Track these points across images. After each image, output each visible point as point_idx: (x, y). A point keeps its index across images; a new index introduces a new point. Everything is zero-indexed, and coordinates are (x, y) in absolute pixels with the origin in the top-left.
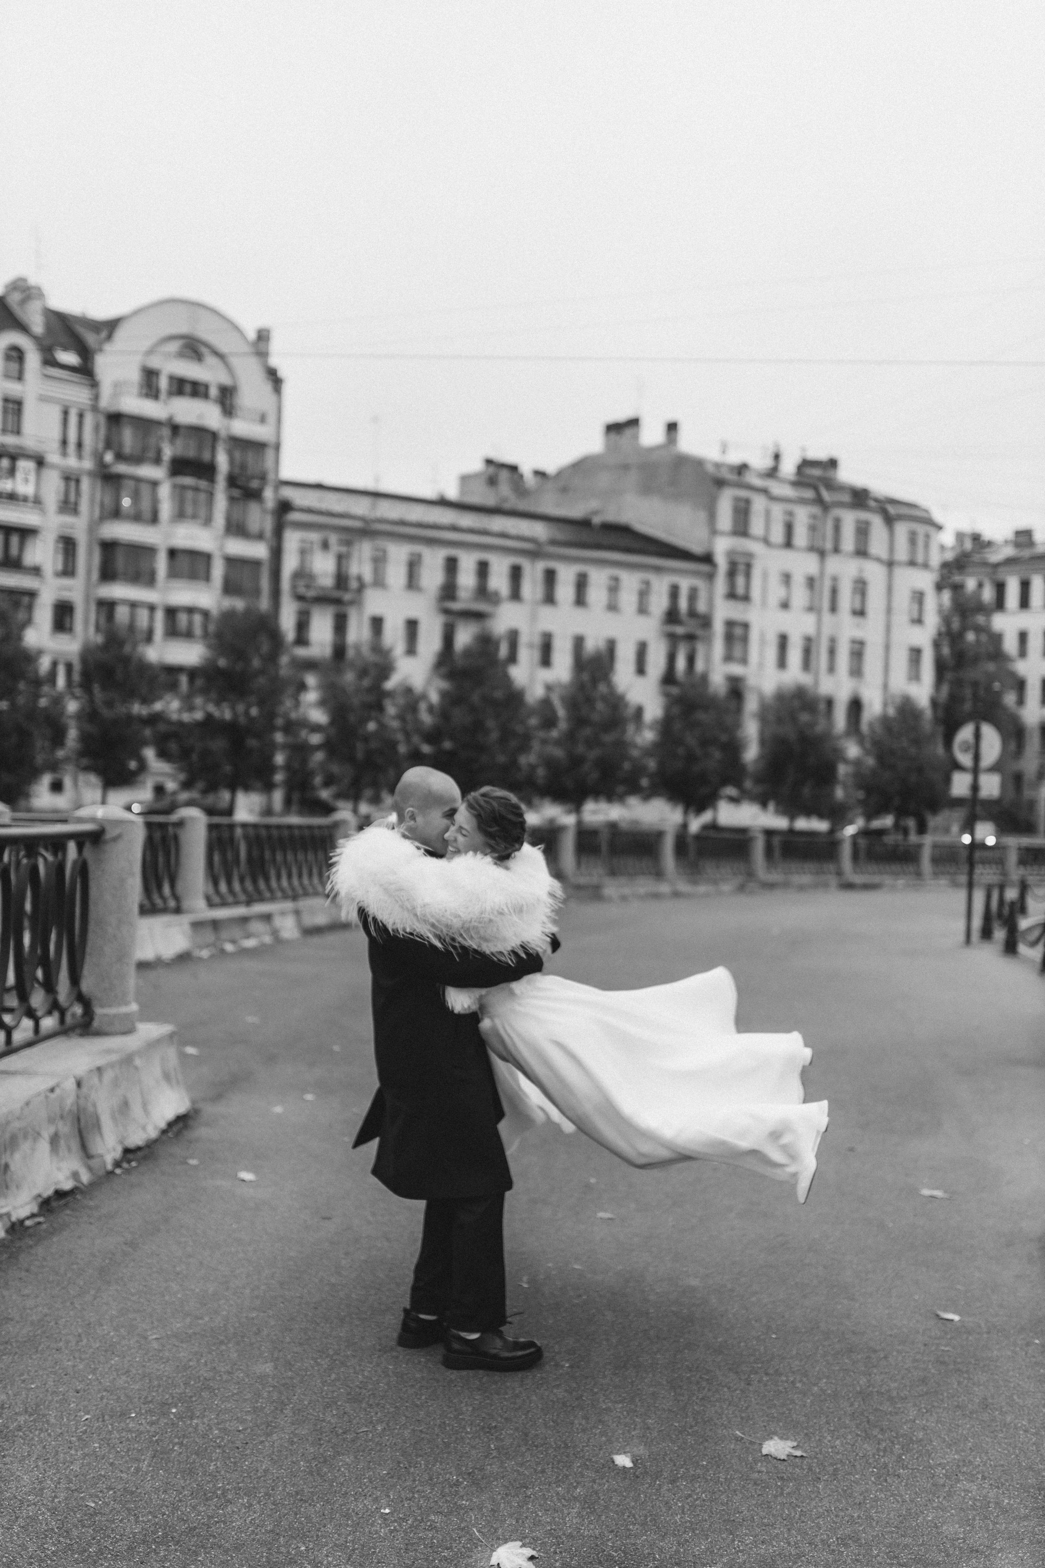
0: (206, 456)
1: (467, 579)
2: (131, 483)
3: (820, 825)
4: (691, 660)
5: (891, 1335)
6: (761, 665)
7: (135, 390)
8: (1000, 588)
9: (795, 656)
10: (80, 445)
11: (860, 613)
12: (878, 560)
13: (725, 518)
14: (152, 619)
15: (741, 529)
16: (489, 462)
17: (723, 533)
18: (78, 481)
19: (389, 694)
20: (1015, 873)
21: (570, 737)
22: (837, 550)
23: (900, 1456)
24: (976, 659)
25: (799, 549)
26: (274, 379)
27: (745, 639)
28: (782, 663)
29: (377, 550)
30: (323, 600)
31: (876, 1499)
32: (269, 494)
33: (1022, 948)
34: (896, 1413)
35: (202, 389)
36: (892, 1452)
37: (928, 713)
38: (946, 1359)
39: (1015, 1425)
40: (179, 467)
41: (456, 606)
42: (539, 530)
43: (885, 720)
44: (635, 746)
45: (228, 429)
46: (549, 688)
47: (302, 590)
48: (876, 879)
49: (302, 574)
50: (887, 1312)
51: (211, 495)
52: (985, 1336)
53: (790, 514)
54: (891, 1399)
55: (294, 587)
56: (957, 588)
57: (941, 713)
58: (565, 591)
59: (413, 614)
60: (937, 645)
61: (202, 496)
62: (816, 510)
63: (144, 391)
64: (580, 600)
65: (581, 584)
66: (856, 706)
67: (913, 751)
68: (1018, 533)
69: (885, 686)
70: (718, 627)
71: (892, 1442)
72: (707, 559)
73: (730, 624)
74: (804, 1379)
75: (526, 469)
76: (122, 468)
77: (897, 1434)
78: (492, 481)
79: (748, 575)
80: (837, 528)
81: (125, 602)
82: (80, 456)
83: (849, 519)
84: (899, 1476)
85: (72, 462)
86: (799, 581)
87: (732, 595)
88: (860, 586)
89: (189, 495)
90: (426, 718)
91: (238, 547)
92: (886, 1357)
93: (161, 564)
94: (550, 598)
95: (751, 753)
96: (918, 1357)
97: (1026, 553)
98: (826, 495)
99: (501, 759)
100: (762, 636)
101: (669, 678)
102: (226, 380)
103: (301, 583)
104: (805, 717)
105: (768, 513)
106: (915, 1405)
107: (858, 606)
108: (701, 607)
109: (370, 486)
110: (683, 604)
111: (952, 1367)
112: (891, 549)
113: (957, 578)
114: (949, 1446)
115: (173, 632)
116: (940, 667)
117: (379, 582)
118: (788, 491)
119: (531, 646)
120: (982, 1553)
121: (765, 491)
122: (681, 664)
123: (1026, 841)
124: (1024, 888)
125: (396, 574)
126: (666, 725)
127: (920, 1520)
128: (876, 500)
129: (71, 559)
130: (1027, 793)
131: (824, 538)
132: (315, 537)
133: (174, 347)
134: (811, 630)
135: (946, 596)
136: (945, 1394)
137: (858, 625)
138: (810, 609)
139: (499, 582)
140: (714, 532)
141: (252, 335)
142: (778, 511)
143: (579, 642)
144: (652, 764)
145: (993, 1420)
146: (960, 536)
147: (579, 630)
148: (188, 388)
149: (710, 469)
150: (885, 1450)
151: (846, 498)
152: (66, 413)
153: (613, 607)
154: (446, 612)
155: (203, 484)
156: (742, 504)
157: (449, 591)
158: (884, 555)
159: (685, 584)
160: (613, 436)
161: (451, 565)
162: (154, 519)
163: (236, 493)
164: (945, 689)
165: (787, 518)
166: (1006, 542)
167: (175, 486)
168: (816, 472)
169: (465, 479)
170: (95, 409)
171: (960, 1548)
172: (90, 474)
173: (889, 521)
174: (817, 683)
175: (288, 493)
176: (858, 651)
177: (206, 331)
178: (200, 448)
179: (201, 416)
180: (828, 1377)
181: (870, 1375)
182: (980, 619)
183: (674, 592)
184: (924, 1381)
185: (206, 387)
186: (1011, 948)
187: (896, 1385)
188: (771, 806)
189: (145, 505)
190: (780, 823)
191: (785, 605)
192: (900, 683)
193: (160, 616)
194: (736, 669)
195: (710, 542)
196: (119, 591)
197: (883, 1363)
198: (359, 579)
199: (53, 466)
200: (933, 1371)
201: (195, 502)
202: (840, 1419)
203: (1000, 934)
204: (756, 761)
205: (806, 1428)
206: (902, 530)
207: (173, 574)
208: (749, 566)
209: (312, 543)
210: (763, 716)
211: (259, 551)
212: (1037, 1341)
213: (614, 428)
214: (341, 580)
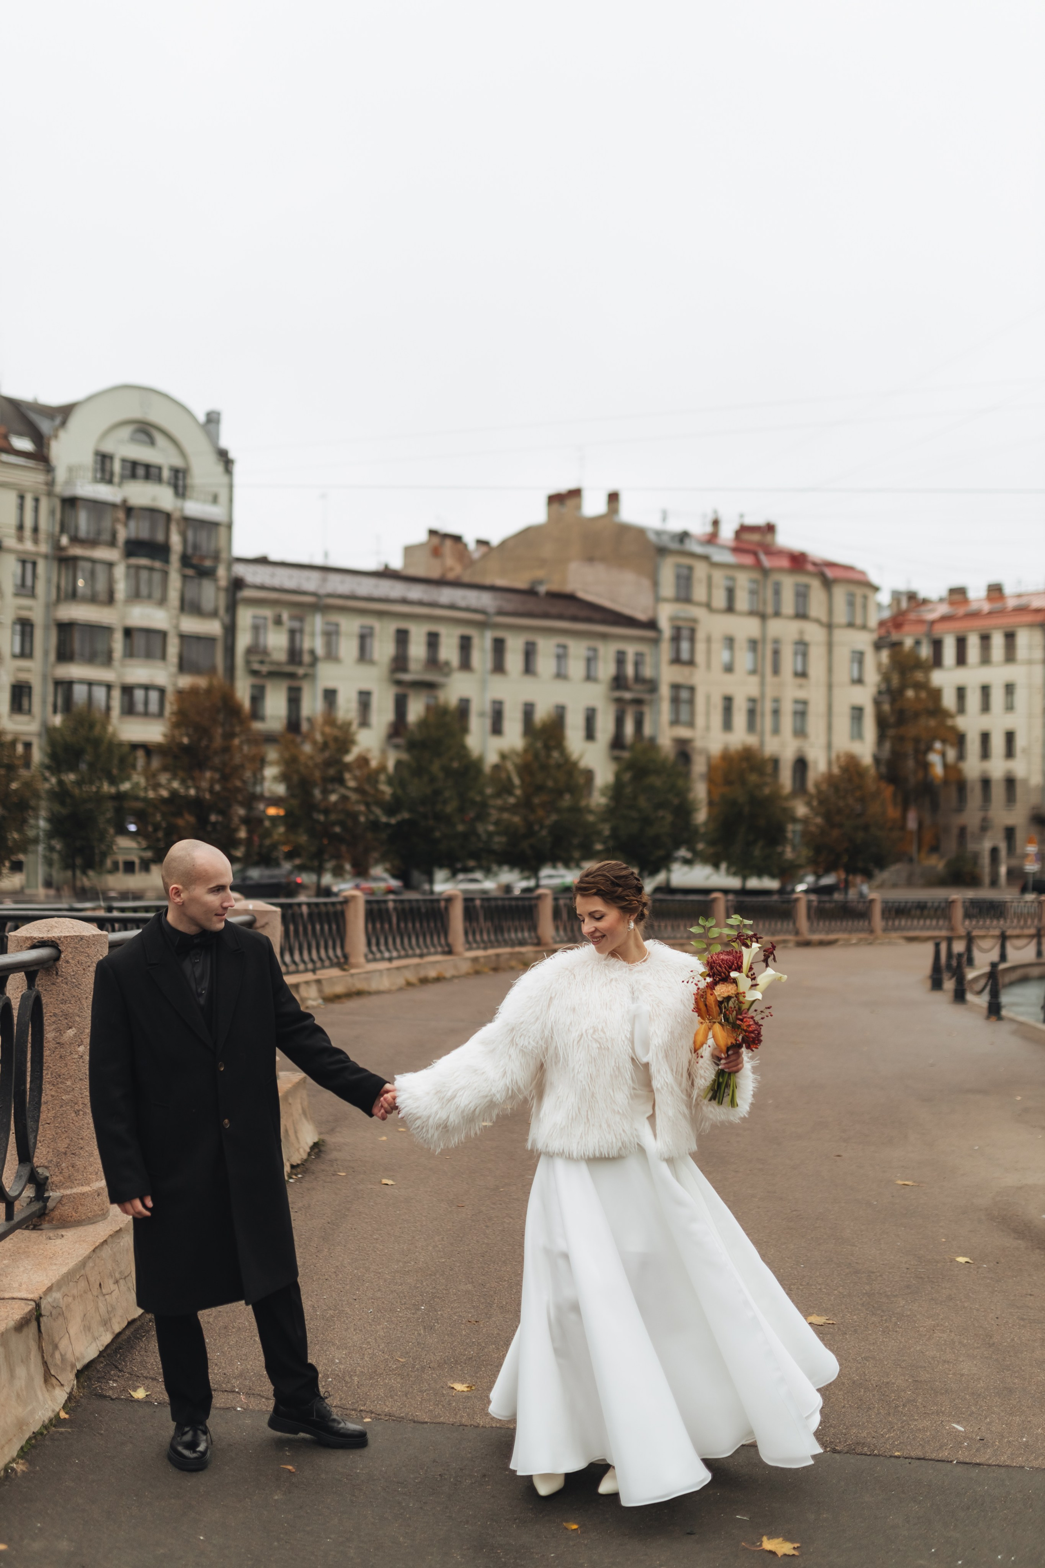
0: (160, 537)
1: (417, 650)
2: (87, 566)
3: (771, 884)
4: (639, 724)
5: (883, 1264)
6: (708, 728)
7: (89, 475)
8: (937, 645)
9: (740, 719)
10: (36, 530)
11: (802, 674)
12: (818, 621)
13: (668, 586)
14: (109, 697)
15: (684, 596)
16: (433, 533)
17: (666, 600)
18: (34, 564)
19: (347, 767)
20: (961, 925)
21: (526, 804)
22: (777, 614)
23: (896, 1323)
24: (917, 715)
25: (741, 614)
26: (225, 460)
27: (691, 702)
28: (727, 725)
29: (328, 624)
30: (276, 675)
31: (883, 1342)
32: (221, 572)
33: (970, 997)
34: (891, 1303)
35: (153, 471)
36: (891, 1321)
37: (872, 772)
38: (923, 1275)
39: (971, 1308)
40: (134, 548)
41: (407, 677)
42: (486, 600)
43: (830, 778)
44: (590, 812)
45: (182, 510)
46: (503, 756)
47: (256, 666)
48: (832, 937)
49: (256, 650)
50: (878, 1252)
51: (165, 574)
52: (949, 1263)
53: (732, 579)
54: (887, 1296)
55: (248, 662)
56: (896, 646)
57: (883, 769)
58: (514, 660)
59: (365, 686)
60: (877, 703)
61: (157, 577)
62: (756, 575)
63: (99, 475)
64: (529, 668)
65: (529, 654)
66: (801, 765)
67: (858, 808)
68: (953, 591)
69: (829, 746)
70: (665, 691)
71: (891, 1317)
72: (652, 625)
73: (676, 687)
74: (828, 1287)
75: (470, 540)
76: (77, 551)
77: (893, 1312)
78: (436, 552)
79: (692, 640)
80: (777, 592)
81: (82, 682)
82: (36, 541)
83: (788, 583)
84: (896, 1332)
85: (28, 545)
86: (741, 645)
87: (677, 660)
88: (801, 647)
89: (144, 575)
90: (386, 790)
91: (192, 625)
92: (881, 1276)
93: (118, 643)
94: (499, 667)
95: (701, 816)
96: (903, 1275)
97: (961, 611)
98: (766, 562)
99: (460, 828)
100: (708, 698)
101: (617, 743)
102: (178, 462)
103: (255, 658)
104: (753, 778)
105: (709, 579)
106: (903, 1299)
107: (799, 668)
108: (648, 672)
109: (319, 561)
110: (630, 670)
111: (926, 1279)
112: (830, 611)
113: (895, 637)
114: (928, 1318)
115: (129, 710)
116: (882, 723)
117: (332, 656)
118: (728, 558)
119: (482, 714)
120: (951, 1362)
121: (706, 558)
122: (629, 728)
123: (970, 894)
124: (970, 940)
125: (348, 648)
126: (617, 790)
127: (912, 1350)
128: (815, 564)
129: (27, 639)
130: (971, 846)
131: (765, 603)
132: (268, 613)
133: (126, 432)
134: (754, 692)
135: (885, 655)
136: (923, 1293)
137: (801, 686)
138: (754, 672)
139: (449, 652)
140: (658, 599)
141: (202, 418)
142: (719, 577)
143: (528, 711)
144: (606, 829)
145: (957, 1305)
146: (896, 595)
147: (529, 697)
148: (141, 471)
149: (652, 537)
150: (886, 1320)
151: (785, 563)
152: (22, 498)
153: (561, 676)
154: (399, 683)
155: (157, 564)
156: (685, 572)
157: (400, 662)
158: (824, 618)
159: (631, 650)
160: (556, 506)
161: (402, 637)
162: (110, 600)
163: (190, 572)
164: (887, 746)
165: (729, 583)
166: (941, 600)
167: (129, 567)
168: (755, 537)
169: (409, 551)
170: (50, 494)
171: (938, 1361)
172: (46, 557)
173: (828, 584)
174: (762, 743)
175: (240, 570)
176: (801, 713)
177: (157, 415)
178: (153, 528)
179: (154, 499)
180: (843, 1286)
181: (871, 1284)
182: (919, 676)
183: (620, 660)
184: (908, 1287)
185: (160, 468)
186: (959, 996)
187: (890, 1289)
188: (723, 866)
189: (101, 586)
190: (734, 883)
191: (729, 669)
192: (843, 743)
193: (116, 694)
194: (683, 732)
195: (655, 609)
196: (75, 671)
197: (879, 1278)
198: (312, 652)
199: (10, 551)
200: (914, 1282)
201: (150, 581)
202: (854, 1306)
203: (949, 985)
204: (706, 823)
205: (833, 1311)
206: (840, 594)
207: (130, 653)
208: (693, 631)
209: (265, 618)
210: (710, 778)
211: (213, 627)
212: (985, 1266)
213: (556, 499)
214: (294, 655)
